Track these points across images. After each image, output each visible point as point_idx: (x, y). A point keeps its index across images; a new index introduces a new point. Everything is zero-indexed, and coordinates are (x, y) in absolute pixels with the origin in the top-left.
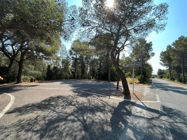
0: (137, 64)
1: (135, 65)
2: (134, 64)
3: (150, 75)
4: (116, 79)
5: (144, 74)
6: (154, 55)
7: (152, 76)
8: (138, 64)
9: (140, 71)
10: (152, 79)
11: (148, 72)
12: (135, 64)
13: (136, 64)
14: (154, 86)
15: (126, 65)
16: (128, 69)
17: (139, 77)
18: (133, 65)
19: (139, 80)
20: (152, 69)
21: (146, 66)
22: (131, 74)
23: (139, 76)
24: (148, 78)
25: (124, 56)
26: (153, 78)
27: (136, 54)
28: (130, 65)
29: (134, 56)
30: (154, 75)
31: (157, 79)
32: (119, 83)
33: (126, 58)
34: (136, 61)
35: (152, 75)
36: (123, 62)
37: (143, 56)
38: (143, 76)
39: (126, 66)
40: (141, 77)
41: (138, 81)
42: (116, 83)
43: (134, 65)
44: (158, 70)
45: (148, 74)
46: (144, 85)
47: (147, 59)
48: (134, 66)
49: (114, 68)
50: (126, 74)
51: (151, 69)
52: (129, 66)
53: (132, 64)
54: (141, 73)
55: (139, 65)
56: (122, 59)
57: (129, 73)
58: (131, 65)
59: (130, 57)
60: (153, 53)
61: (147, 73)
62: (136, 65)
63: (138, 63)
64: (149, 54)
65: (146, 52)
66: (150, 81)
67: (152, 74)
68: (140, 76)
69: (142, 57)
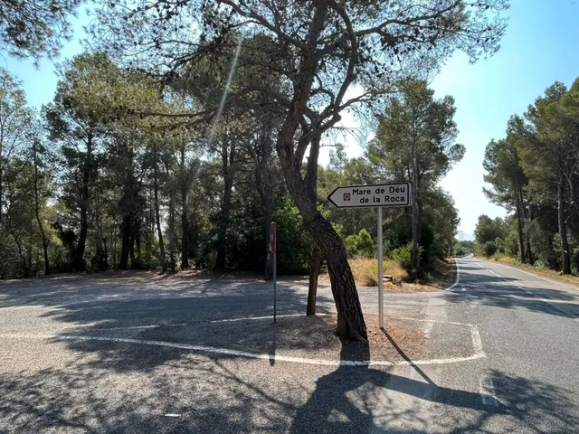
0: (394, 195)
1: (387, 199)
2: (383, 191)
3: (449, 241)
4: (306, 266)
5: (426, 239)
6: (461, 157)
7: (456, 247)
8: (400, 194)
9: (410, 223)
10: (456, 259)
11: (439, 231)
12: (387, 193)
13: (391, 195)
14: (464, 290)
15: (347, 197)
16: (357, 218)
17: (405, 251)
18: (377, 196)
19: (404, 266)
20: (455, 215)
21: (432, 204)
22: (369, 239)
23: (403, 250)
24: (442, 256)
25: (340, 156)
26: (461, 254)
27: (389, 149)
28: (366, 196)
29: (382, 156)
30: (465, 244)
31: (475, 259)
32: (319, 282)
33: (347, 167)
34: (392, 177)
35: (456, 242)
36: (335, 182)
37: (419, 157)
38: (421, 249)
39: (347, 203)
40: (414, 253)
41: (400, 273)
42: (305, 285)
43: (382, 197)
44: (477, 222)
45: (441, 240)
46: (426, 287)
47: (437, 174)
48: (383, 202)
49: (295, 210)
50: (351, 241)
51: (451, 216)
52: (363, 200)
53: (373, 194)
54: (411, 234)
55: (403, 199)
56: (332, 166)
57: (364, 237)
58: (370, 197)
59: (367, 162)
60: (458, 146)
61: (437, 236)
62: (393, 199)
63: (397, 190)
64: (442, 148)
65: (433, 141)
66: (449, 268)
67: (457, 237)
68: (410, 246)
69: (418, 162)
